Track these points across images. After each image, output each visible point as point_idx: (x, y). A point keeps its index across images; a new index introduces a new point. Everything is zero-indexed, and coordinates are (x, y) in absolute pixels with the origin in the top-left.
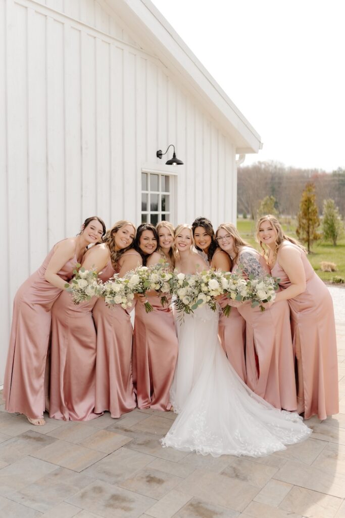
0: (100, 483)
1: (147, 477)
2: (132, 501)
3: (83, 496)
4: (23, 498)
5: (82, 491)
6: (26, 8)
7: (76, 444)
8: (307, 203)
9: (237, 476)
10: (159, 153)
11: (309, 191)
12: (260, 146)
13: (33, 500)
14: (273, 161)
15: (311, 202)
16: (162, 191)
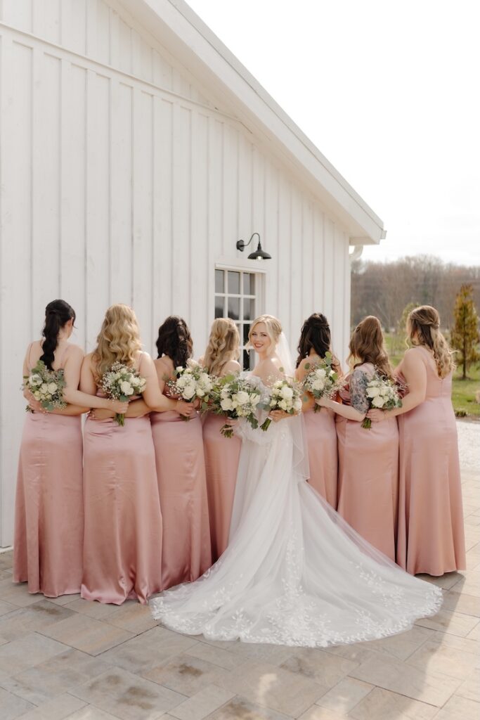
0: (117, 671)
1: (182, 666)
2: (154, 696)
3: (93, 687)
4: (16, 685)
5: (94, 680)
6: (60, 59)
7: (99, 620)
8: (462, 312)
9: (301, 671)
10: (240, 244)
11: (465, 295)
12: (383, 234)
13: (29, 689)
14: (426, 257)
15: (467, 310)
16: (245, 293)
